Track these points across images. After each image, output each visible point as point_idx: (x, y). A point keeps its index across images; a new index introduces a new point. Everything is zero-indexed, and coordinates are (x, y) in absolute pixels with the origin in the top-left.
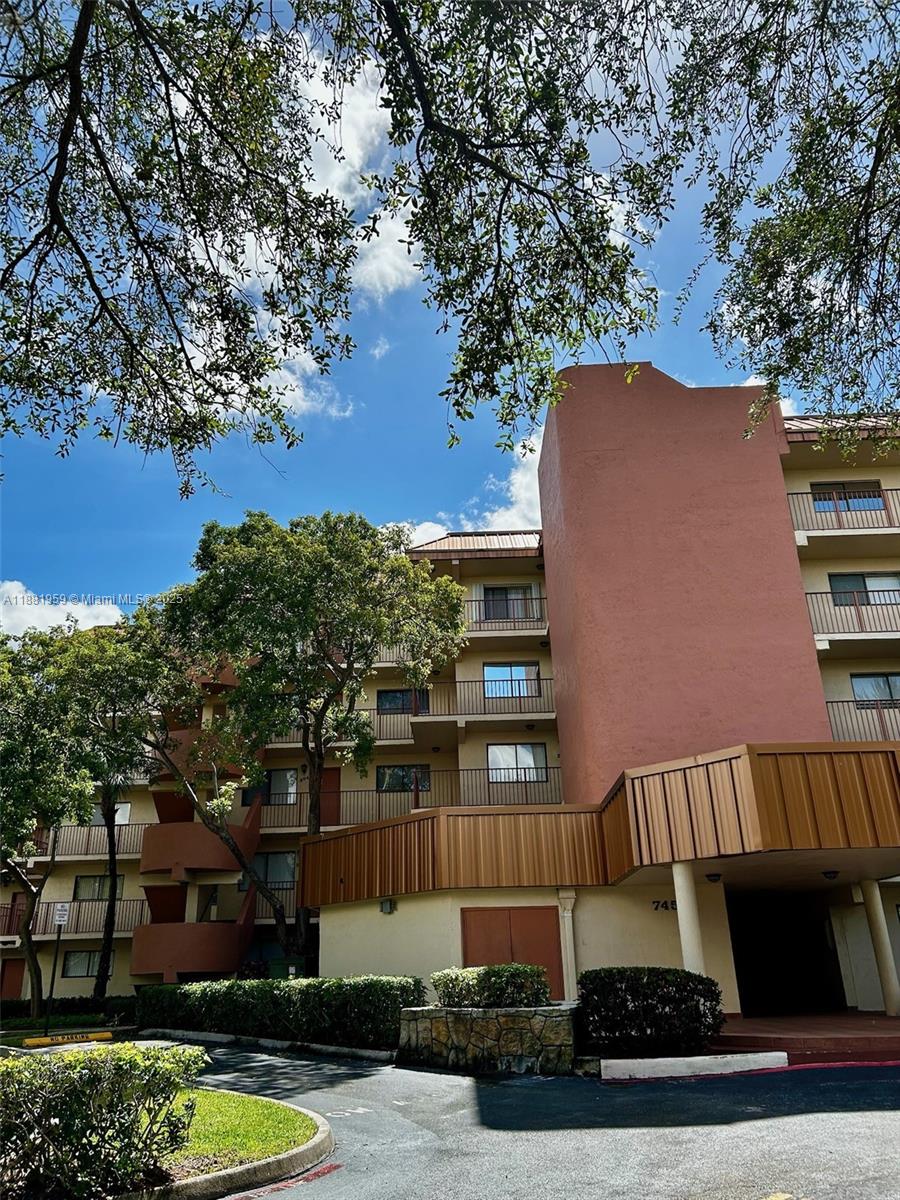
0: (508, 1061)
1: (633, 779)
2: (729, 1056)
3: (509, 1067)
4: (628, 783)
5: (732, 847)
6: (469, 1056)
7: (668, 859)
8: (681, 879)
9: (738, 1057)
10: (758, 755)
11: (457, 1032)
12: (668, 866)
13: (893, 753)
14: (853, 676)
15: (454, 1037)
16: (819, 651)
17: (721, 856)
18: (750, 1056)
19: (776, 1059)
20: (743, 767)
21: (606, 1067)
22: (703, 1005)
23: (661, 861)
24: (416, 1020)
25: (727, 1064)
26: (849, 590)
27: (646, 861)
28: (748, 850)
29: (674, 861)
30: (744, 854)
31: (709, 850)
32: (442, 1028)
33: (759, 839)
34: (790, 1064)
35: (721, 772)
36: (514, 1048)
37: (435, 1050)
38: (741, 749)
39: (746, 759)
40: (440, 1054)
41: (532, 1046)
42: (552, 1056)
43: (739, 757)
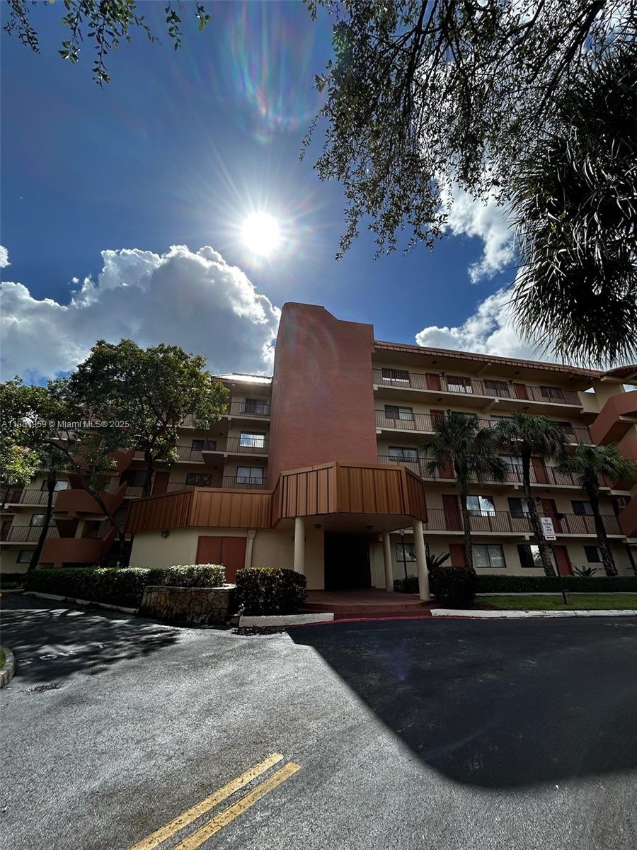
0: (193, 617)
1: (284, 477)
2: (305, 615)
3: (192, 619)
4: (282, 478)
5: (323, 510)
6: (174, 613)
7: (294, 515)
8: (298, 525)
9: (310, 615)
10: (340, 467)
11: (170, 600)
12: (294, 519)
13: (400, 471)
14: (390, 447)
15: (168, 602)
16: (377, 434)
17: (317, 514)
18: (315, 615)
19: (328, 617)
20: (333, 472)
21: (242, 620)
22: (298, 588)
23: (290, 516)
24: (151, 592)
25: (304, 619)
26: (392, 411)
27: (284, 516)
28: (330, 512)
29: (296, 516)
30: (328, 513)
31: (312, 512)
32: (163, 597)
33: (336, 507)
34: (335, 619)
35: (323, 474)
36: (197, 609)
37: (158, 609)
38: (333, 463)
39: (335, 468)
40: (159, 611)
41: (206, 608)
42: (216, 614)
43: (332, 467)
